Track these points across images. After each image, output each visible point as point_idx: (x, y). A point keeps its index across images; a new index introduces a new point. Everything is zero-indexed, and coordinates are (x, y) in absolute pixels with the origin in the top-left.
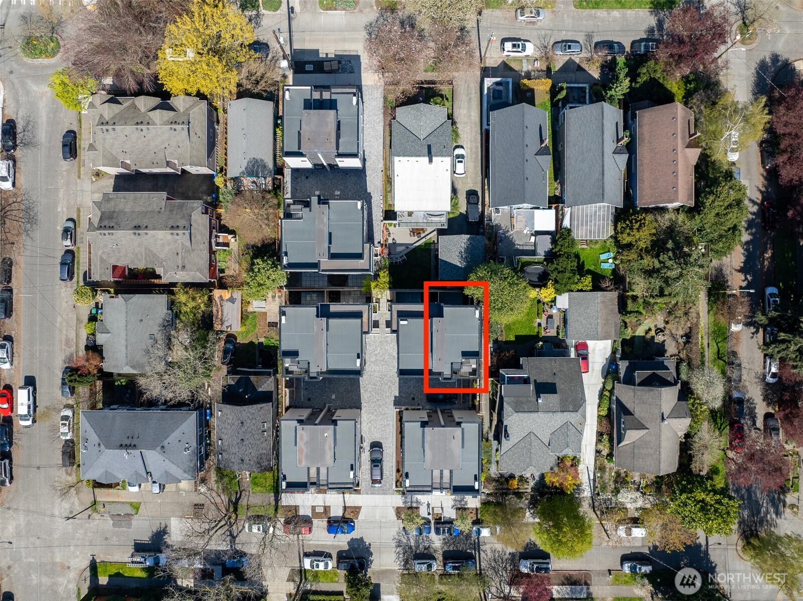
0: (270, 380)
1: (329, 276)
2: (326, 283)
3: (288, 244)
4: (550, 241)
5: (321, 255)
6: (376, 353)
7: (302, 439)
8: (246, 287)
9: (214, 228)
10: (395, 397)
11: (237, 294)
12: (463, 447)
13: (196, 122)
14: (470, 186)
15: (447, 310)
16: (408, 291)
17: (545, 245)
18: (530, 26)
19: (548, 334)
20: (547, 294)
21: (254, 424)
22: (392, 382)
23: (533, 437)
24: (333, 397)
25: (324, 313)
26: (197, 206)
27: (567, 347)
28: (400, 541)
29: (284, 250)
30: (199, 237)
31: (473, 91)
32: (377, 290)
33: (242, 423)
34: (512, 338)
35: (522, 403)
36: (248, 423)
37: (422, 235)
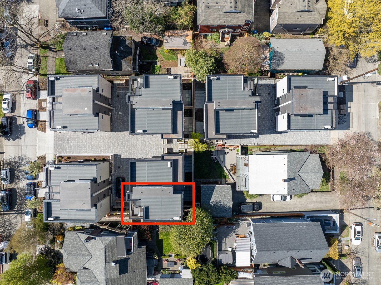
0: (130, 69)
1: (202, 109)
2: (197, 107)
3: (226, 79)
4: (229, 263)
5: (218, 104)
6: (151, 142)
7: (83, 91)
8: (194, 51)
9: (234, 30)
10: (120, 155)
11: (189, 47)
12: (77, 210)
13: (309, 17)
14: (264, 205)
15: (179, 196)
16: (193, 163)
17: (226, 259)
18: (371, 242)
19: (163, 262)
20: (192, 263)
21: (97, 57)
22: (130, 153)
23: (88, 257)
24: (120, 113)
25: (176, 106)
26: (250, 17)
27: (154, 275)
28: (23, 159)
29: (221, 77)
30: (229, 18)
31: (327, 205)
32: (194, 143)
33: (97, 49)
34: (161, 237)
35: (112, 250)
36: (97, 53)
37: (231, 173)
